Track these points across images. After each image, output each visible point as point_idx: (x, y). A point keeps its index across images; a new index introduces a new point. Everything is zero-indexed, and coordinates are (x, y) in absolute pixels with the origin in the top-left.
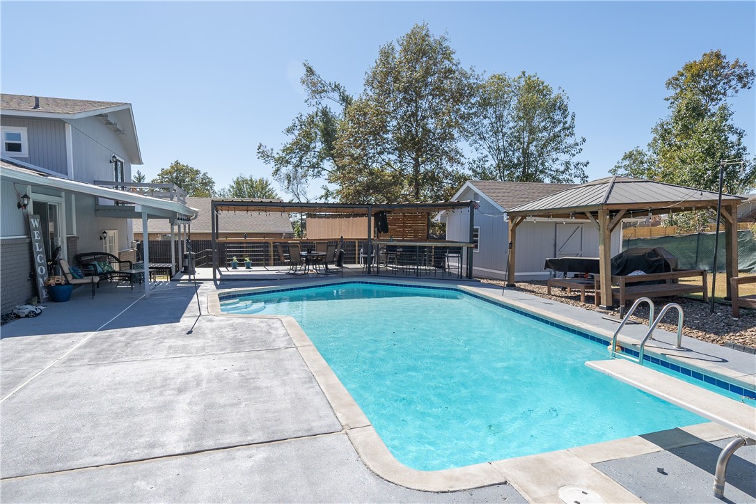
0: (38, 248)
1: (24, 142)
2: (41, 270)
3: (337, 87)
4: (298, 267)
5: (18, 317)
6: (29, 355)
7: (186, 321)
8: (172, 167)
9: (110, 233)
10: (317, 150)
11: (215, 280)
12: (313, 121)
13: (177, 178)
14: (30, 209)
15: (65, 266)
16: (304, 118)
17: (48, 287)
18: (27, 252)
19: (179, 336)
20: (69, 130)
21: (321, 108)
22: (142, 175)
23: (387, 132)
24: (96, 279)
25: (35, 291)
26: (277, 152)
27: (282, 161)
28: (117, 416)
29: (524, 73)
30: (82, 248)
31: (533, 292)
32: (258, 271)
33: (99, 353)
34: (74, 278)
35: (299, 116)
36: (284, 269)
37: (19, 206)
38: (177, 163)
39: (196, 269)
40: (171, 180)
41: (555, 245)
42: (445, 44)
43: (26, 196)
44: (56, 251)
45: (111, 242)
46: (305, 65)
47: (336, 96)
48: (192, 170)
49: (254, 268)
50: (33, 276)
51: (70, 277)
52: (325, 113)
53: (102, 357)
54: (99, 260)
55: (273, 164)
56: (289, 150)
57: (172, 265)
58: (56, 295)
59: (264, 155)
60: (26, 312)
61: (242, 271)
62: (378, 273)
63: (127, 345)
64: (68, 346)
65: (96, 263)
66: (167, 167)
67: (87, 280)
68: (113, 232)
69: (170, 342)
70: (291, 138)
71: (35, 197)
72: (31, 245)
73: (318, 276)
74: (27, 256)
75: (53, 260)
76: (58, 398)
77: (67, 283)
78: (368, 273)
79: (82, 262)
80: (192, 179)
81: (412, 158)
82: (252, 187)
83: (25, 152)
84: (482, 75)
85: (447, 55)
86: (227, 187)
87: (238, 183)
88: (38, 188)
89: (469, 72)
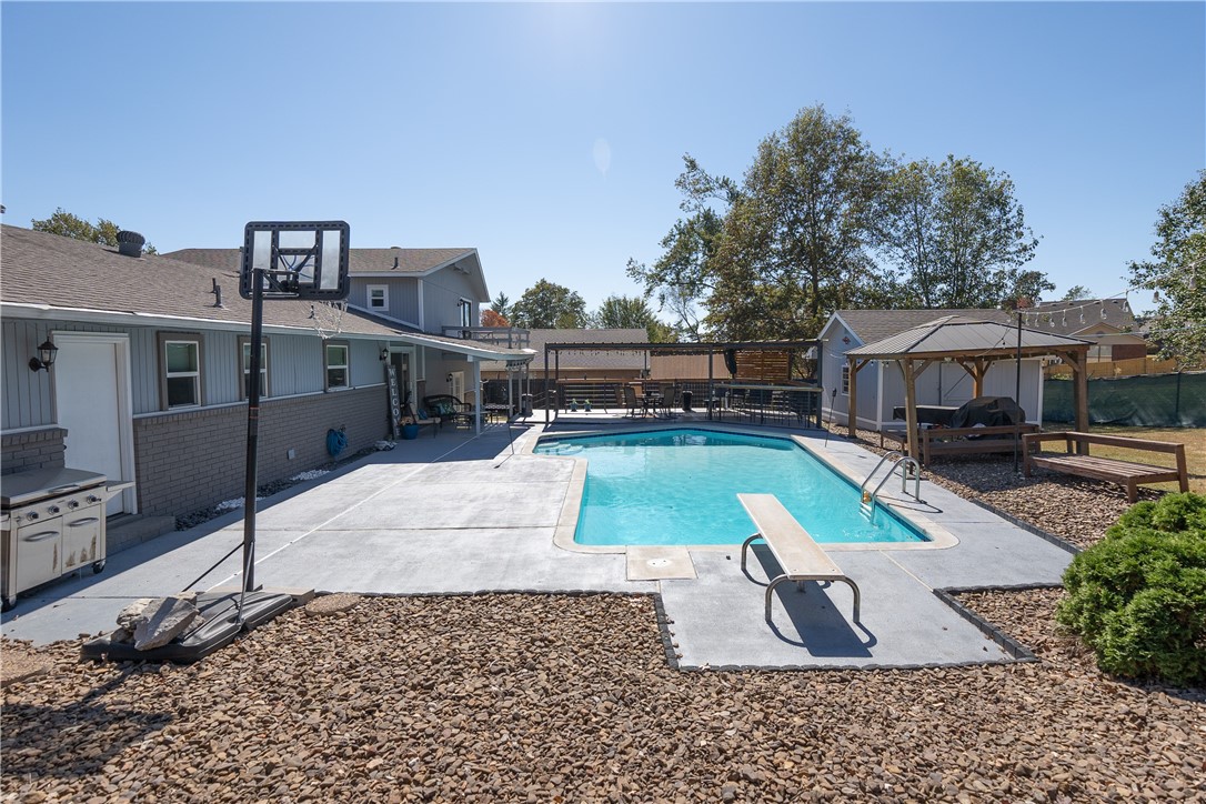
0: (393, 393)
1: (386, 298)
2: (396, 412)
3: (726, 183)
4: (637, 411)
5: (378, 450)
6: (384, 476)
7: (499, 459)
8: (537, 287)
9: (456, 375)
10: (699, 262)
11: (547, 422)
12: (692, 228)
13: (542, 299)
14: (389, 360)
15: (414, 408)
16: (682, 225)
17: (400, 426)
18: (385, 396)
19: (489, 469)
20: (421, 283)
21: (702, 211)
22: (505, 297)
23: (773, 241)
24: (438, 420)
25: (391, 430)
26: (650, 267)
27: (657, 278)
28: (429, 510)
29: (951, 158)
30: (430, 390)
31: (871, 444)
32: (598, 414)
33: (429, 477)
34: (420, 419)
35: (677, 223)
36: (621, 412)
37: (381, 359)
38: (543, 281)
39: (534, 411)
40: (535, 302)
41: (940, 389)
42: (847, 126)
43: (386, 350)
44: (408, 394)
45: (457, 383)
46: (685, 159)
47: (724, 193)
48: (560, 288)
49: (593, 411)
50: (390, 416)
51: (417, 418)
52: (708, 217)
53: (430, 479)
54: (442, 402)
55: (644, 282)
56: (663, 266)
57: (510, 407)
58: (407, 434)
59: (634, 272)
60: (384, 446)
61: (581, 414)
62: (720, 420)
63: (449, 473)
64: (409, 472)
65: (440, 405)
66: (532, 287)
67: (430, 421)
68: (459, 373)
69: (480, 473)
70: (664, 252)
71: (392, 349)
72: (388, 391)
73: (656, 421)
74: (385, 400)
75: (405, 403)
76: (398, 500)
77: (415, 423)
78: (709, 418)
79: (429, 405)
80: (560, 300)
81: (809, 272)
82: (626, 308)
83: (386, 307)
84: (900, 159)
85: (851, 139)
86: (598, 310)
87: (609, 304)
88: (394, 343)
89: (883, 157)
